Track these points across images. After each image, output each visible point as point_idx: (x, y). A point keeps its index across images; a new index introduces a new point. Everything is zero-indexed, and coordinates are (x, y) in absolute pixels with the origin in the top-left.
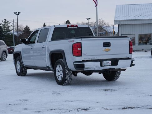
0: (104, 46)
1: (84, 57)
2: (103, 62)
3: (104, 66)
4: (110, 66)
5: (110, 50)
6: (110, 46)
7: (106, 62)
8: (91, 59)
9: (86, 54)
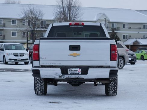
0: (70, 50)
1: (42, 62)
2: (69, 69)
3: (71, 74)
4: (79, 74)
5: (79, 55)
6: (79, 50)
7: (73, 69)
8: (52, 65)
9: (45, 58)
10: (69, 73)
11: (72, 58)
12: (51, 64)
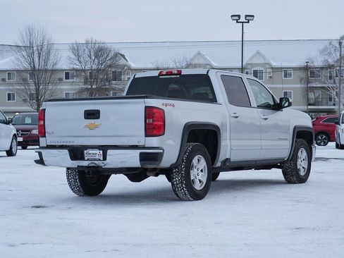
1: (49, 139)
2: (85, 151)
3: (88, 160)
4: (100, 160)
6: (98, 117)
7: (91, 151)
9: (53, 133)
10: (86, 158)
11: (88, 132)
12: (64, 142)
